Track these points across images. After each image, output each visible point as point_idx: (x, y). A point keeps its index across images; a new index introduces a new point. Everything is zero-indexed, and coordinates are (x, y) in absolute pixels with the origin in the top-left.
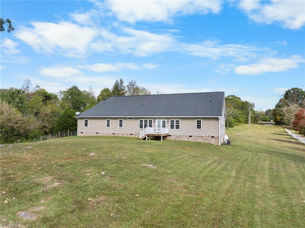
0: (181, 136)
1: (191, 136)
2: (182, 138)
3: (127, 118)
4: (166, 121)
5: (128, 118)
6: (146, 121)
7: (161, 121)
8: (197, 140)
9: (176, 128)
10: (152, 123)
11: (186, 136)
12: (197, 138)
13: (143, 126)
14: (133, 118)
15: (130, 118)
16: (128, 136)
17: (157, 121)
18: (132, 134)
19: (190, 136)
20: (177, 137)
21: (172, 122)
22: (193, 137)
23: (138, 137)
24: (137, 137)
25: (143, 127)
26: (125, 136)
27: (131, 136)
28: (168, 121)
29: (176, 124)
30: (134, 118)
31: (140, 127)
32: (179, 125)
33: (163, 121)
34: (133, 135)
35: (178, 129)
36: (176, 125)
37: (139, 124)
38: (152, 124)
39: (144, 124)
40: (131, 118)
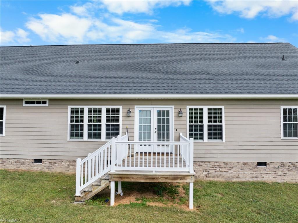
0: (229, 166)
1: (264, 164)
2: (232, 171)
3: (20, 100)
4: (172, 110)
5: (27, 103)
6: (95, 113)
7: (154, 110)
8: (285, 175)
9: (210, 136)
10: (118, 118)
11: (245, 163)
12: (285, 169)
13: (82, 129)
14: (44, 103)
15: (33, 103)
16: (23, 168)
17: (137, 110)
18: (40, 161)
19: (260, 164)
20: (214, 168)
21: (196, 115)
22: (272, 166)
23: (64, 171)
24: (58, 170)
25: (82, 135)
26: (11, 167)
27: (37, 168)
28: (180, 112)
29: (210, 120)
30: (52, 100)
31: (72, 135)
32: (220, 127)
33: (159, 112)
34: (46, 163)
35: (217, 141)
36: (209, 127)
37: (69, 122)
38: (121, 123)
39: (86, 123)
40: (38, 103)
